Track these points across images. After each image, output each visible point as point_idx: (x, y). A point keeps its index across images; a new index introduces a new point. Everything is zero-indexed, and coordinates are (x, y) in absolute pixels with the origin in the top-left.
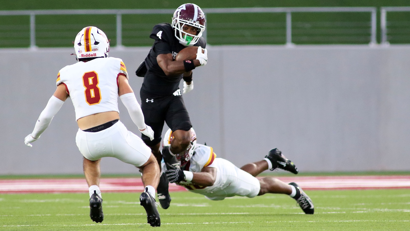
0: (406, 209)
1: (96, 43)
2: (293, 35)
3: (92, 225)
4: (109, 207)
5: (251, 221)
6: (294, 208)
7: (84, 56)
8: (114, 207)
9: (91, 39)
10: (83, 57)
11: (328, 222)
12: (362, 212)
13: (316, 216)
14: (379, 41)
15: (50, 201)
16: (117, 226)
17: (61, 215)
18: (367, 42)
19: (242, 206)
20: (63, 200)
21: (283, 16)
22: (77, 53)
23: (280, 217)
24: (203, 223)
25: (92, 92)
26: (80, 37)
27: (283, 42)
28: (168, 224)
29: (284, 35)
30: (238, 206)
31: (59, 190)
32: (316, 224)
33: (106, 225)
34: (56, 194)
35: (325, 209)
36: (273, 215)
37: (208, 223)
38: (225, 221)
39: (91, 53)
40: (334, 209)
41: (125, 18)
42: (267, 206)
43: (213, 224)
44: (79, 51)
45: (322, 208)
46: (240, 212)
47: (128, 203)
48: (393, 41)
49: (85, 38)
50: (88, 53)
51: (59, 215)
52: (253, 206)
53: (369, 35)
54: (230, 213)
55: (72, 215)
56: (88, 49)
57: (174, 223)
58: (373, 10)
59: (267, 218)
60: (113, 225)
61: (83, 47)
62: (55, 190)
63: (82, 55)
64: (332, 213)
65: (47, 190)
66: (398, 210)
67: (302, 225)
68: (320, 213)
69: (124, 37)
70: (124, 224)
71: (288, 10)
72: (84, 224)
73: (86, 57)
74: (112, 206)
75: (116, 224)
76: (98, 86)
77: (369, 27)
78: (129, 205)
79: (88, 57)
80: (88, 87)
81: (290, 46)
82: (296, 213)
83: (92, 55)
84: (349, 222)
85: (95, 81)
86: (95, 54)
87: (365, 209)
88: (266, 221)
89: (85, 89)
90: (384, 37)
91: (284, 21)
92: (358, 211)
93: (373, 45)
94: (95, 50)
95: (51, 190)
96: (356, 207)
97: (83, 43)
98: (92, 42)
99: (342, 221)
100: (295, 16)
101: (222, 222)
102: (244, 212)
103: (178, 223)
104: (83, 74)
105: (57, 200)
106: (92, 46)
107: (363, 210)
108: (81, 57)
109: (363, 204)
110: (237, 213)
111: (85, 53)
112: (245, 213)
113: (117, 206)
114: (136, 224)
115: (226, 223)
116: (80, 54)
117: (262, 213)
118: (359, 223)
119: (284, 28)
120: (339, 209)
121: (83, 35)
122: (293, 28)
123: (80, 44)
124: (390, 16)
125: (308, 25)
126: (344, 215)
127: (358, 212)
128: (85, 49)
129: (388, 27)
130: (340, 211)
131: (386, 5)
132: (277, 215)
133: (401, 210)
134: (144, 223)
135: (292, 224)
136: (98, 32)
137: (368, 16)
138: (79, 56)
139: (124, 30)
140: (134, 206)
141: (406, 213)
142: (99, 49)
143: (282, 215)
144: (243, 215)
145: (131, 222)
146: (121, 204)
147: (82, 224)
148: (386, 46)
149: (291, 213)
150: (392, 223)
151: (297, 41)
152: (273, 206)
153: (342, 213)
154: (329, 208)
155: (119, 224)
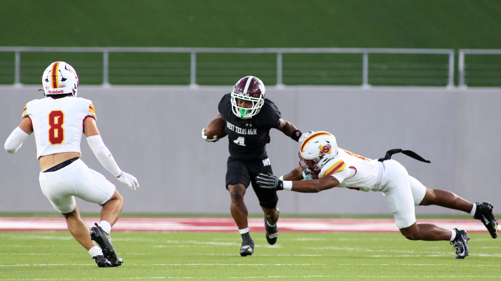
0: (481, 253)
1: (64, 80)
2: (370, 76)
3: (162, 265)
4: (180, 246)
5: (323, 264)
6: (368, 251)
7: (51, 92)
8: (186, 246)
9: (58, 76)
10: (50, 94)
11: (402, 265)
12: (437, 256)
13: (389, 259)
14: (456, 83)
15: (120, 240)
16: (187, 265)
17: (131, 254)
18: (444, 84)
19: (315, 248)
20: (134, 239)
21: (359, 57)
22: (45, 89)
23: (353, 260)
24: (276, 265)
25: (56, 131)
26: (47, 73)
27: (359, 83)
28: (239, 265)
29: (361, 76)
30: (311, 248)
31: (130, 229)
32: (390, 266)
33: (177, 264)
34: (127, 232)
35: (399, 252)
36: (346, 258)
37: (280, 264)
38: (297, 263)
39: (58, 89)
40: (409, 252)
41: (199, 56)
42: (340, 249)
43: (286, 265)
44: (46, 88)
45: (396, 251)
46: (313, 254)
47: (199, 243)
48: (470, 84)
49: (52, 75)
50: (55, 90)
51: (130, 254)
52: (326, 248)
53: (447, 77)
54: (303, 254)
55: (143, 254)
56: (55, 86)
57: (246, 264)
58: (451, 53)
59: (340, 261)
60: (184, 265)
61: (50, 83)
62: (126, 229)
63: (50, 92)
64: (405, 256)
65: (118, 229)
66: (473, 254)
67: (375, 268)
68: (393, 256)
69: (198, 76)
70: (195, 265)
71: (365, 51)
72: (155, 264)
73: (53, 94)
74: (183, 246)
75: (187, 264)
76: (63, 126)
77: (447, 70)
78: (201, 245)
79: (55, 94)
80: (53, 126)
81: (366, 87)
82: (370, 256)
83: (59, 92)
84: (424, 265)
85: (61, 121)
86: (63, 90)
87: (439, 253)
88: (339, 264)
89: (49, 127)
90: (462, 79)
91: (361, 61)
92: (432, 254)
93: (450, 88)
94: (63, 86)
95: (122, 229)
96: (431, 250)
97: (50, 79)
98: (59, 79)
99: (416, 265)
100: (372, 57)
101: (294, 264)
102: (316, 254)
103: (249, 264)
104: (49, 112)
105: (128, 239)
106: (59, 82)
107: (438, 254)
108: (48, 94)
109: (438, 248)
110: (309, 254)
111: (52, 89)
112: (318, 255)
113: (188, 246)
114: (207, 264)
115: (298, 264)
116: (47, 91)
117: (335, 255)
118: (433, 266)
119: (361, 69)
120: (413, 252)
121: (50, 71)
122: (370, 69)
123: (47, 80)
124: (468, 58)
125: (384, 67)
126: (418, 258)
127: (432, 256)
128: (52, 86)
129: (466, 70)
130: (414, 254)
131: (464, 47)
132: (350, 257)
133: (476, 254)
134: (215, 264)
135: (366, 267)
136: (66, 69)
137: (446, 58)
138: (47, 93)
139: (198, 68)
140: (205, 246)
141: (481, 257)
142: (66, 85)
143: (355, 258)
144: (316, 257)
145: (202, 263)
146: (192, 244)
147: (152, 263)
148: (463, 88)
149: (365, 256)
150: (467, 268)
151: (373, 82)
152: (346, 248)
153: (416, 256)
154: (403, 251)
155: (190, 264)
